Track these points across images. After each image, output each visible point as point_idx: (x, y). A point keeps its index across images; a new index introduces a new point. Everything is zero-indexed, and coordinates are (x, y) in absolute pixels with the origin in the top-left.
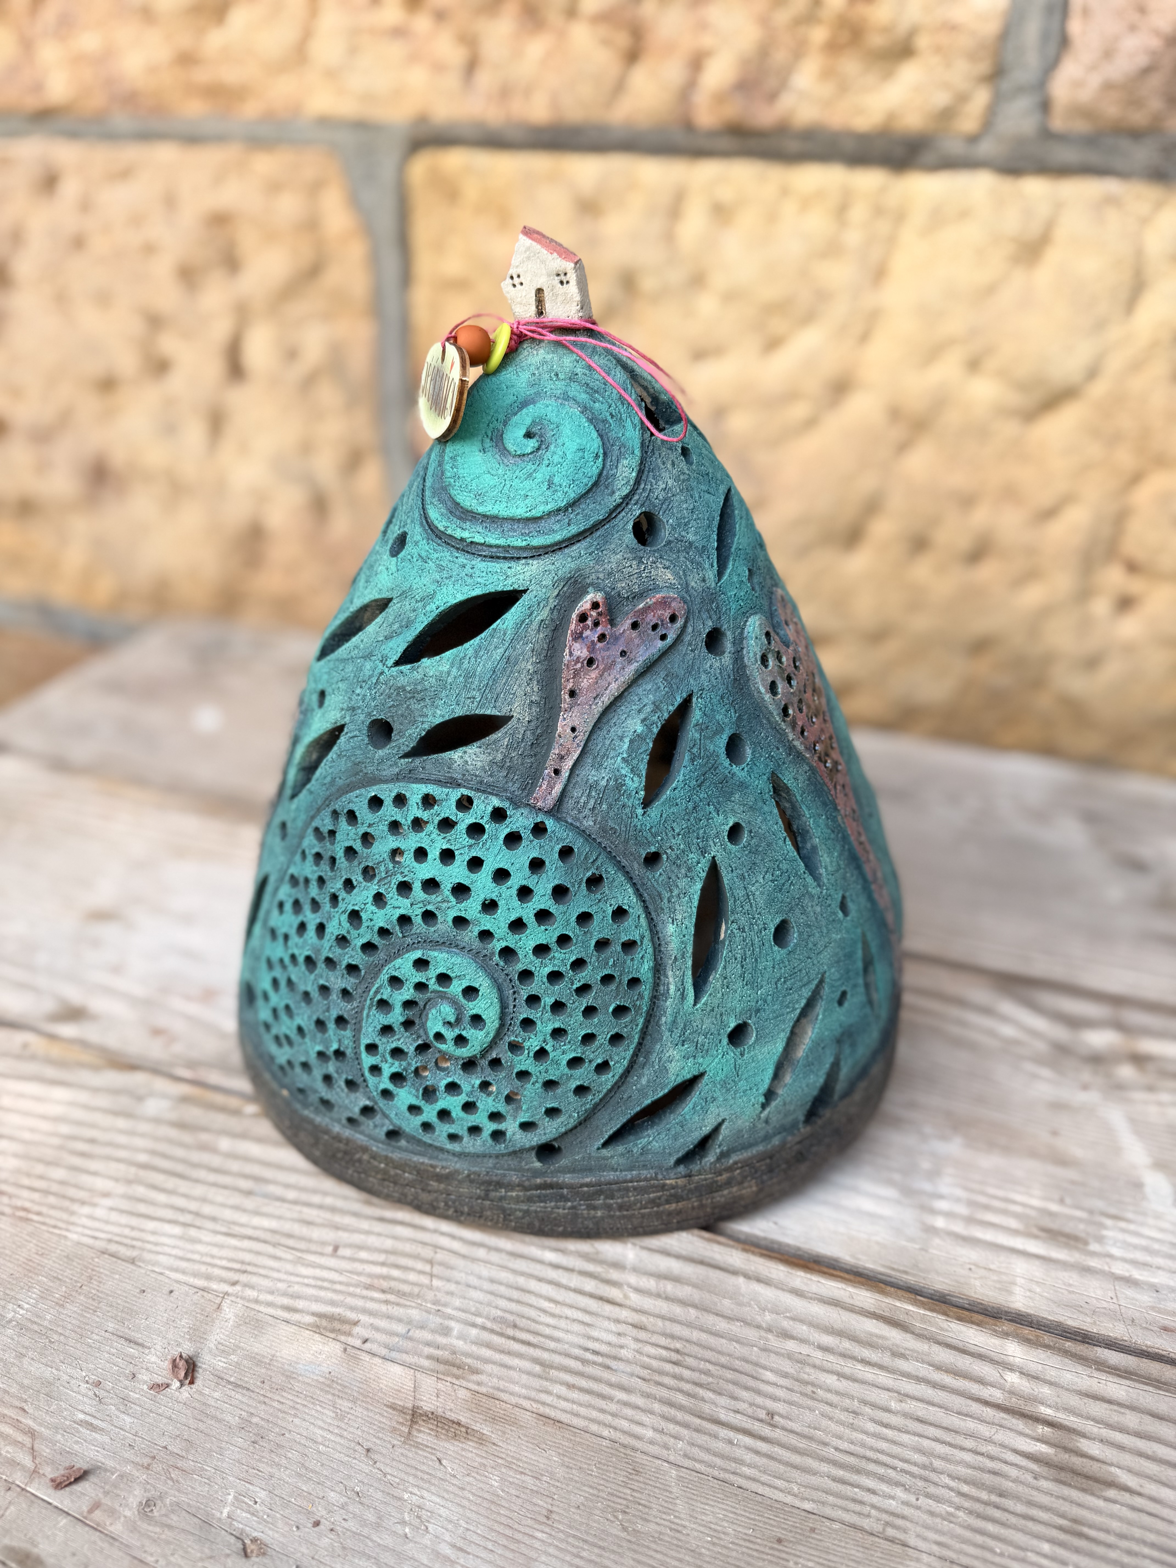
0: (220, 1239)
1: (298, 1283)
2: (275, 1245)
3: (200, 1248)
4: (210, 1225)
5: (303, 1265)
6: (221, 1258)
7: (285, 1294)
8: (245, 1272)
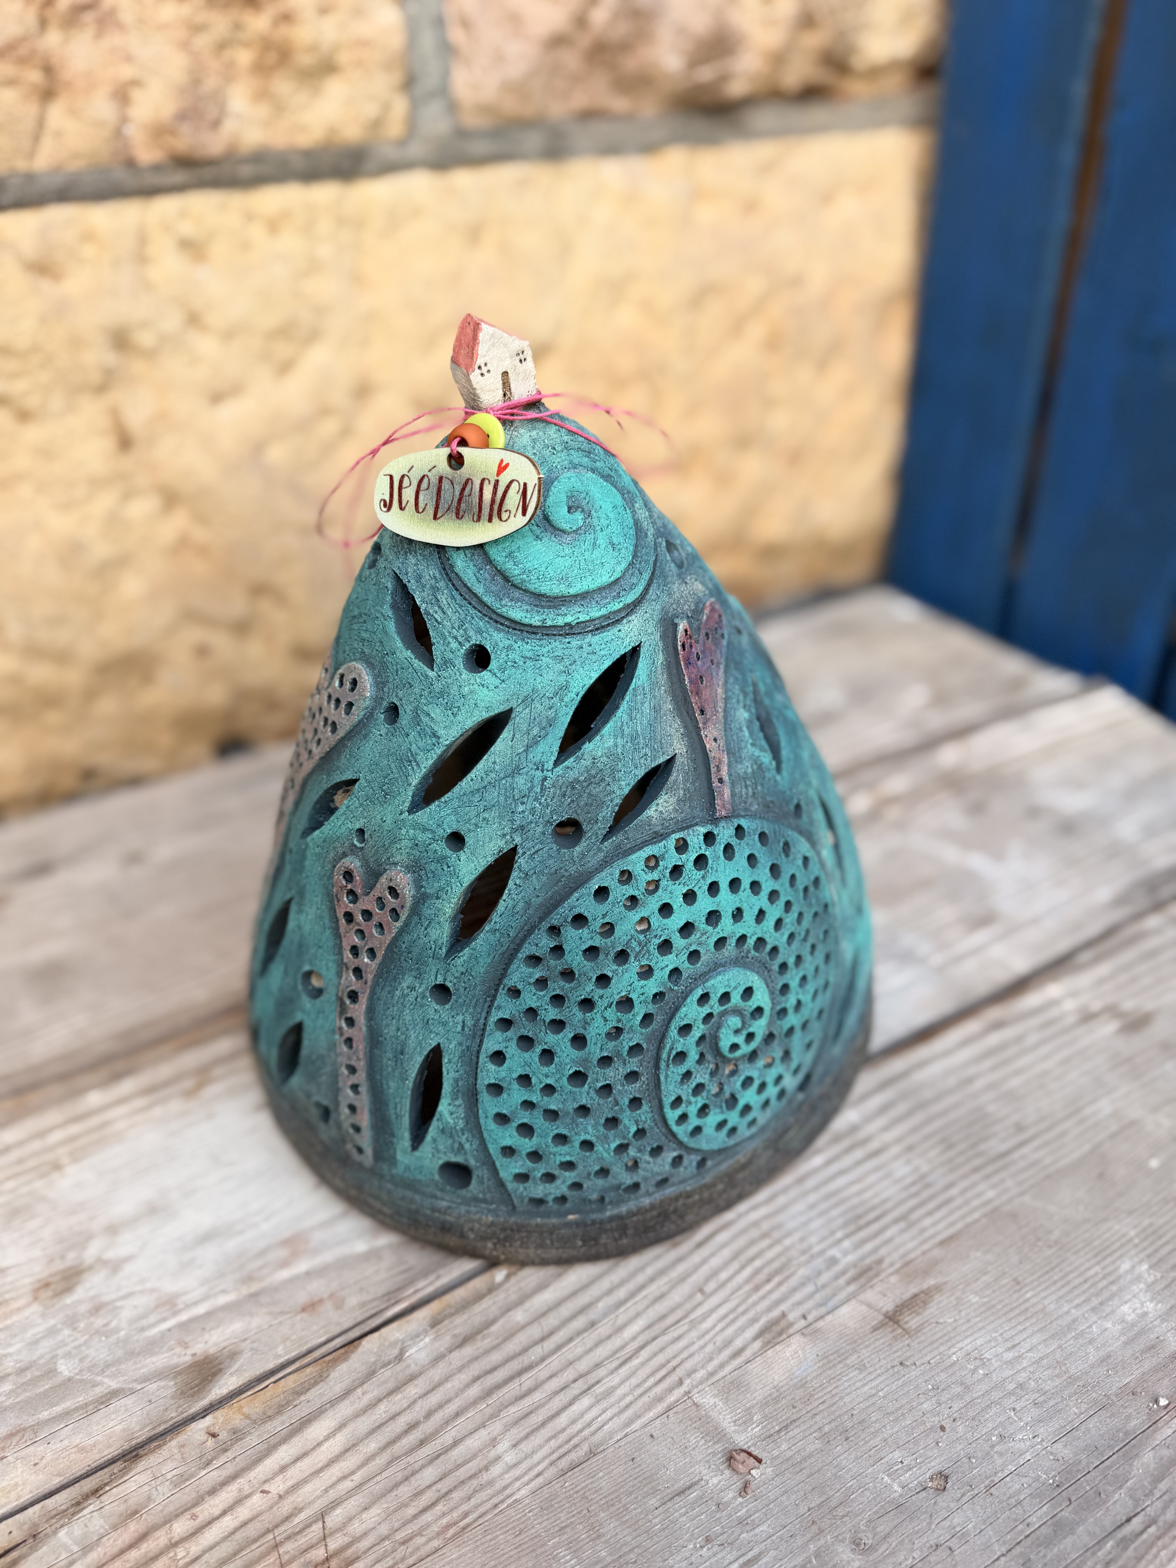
0: (624, 1371)
1: (716, 1335)
2: (664, 1332)
3: (620, 1392)
4: (601, 1372)
5: (700, 1322)
6: (645, 1381)
7: (720, 1350)
8: (674, 1369)
